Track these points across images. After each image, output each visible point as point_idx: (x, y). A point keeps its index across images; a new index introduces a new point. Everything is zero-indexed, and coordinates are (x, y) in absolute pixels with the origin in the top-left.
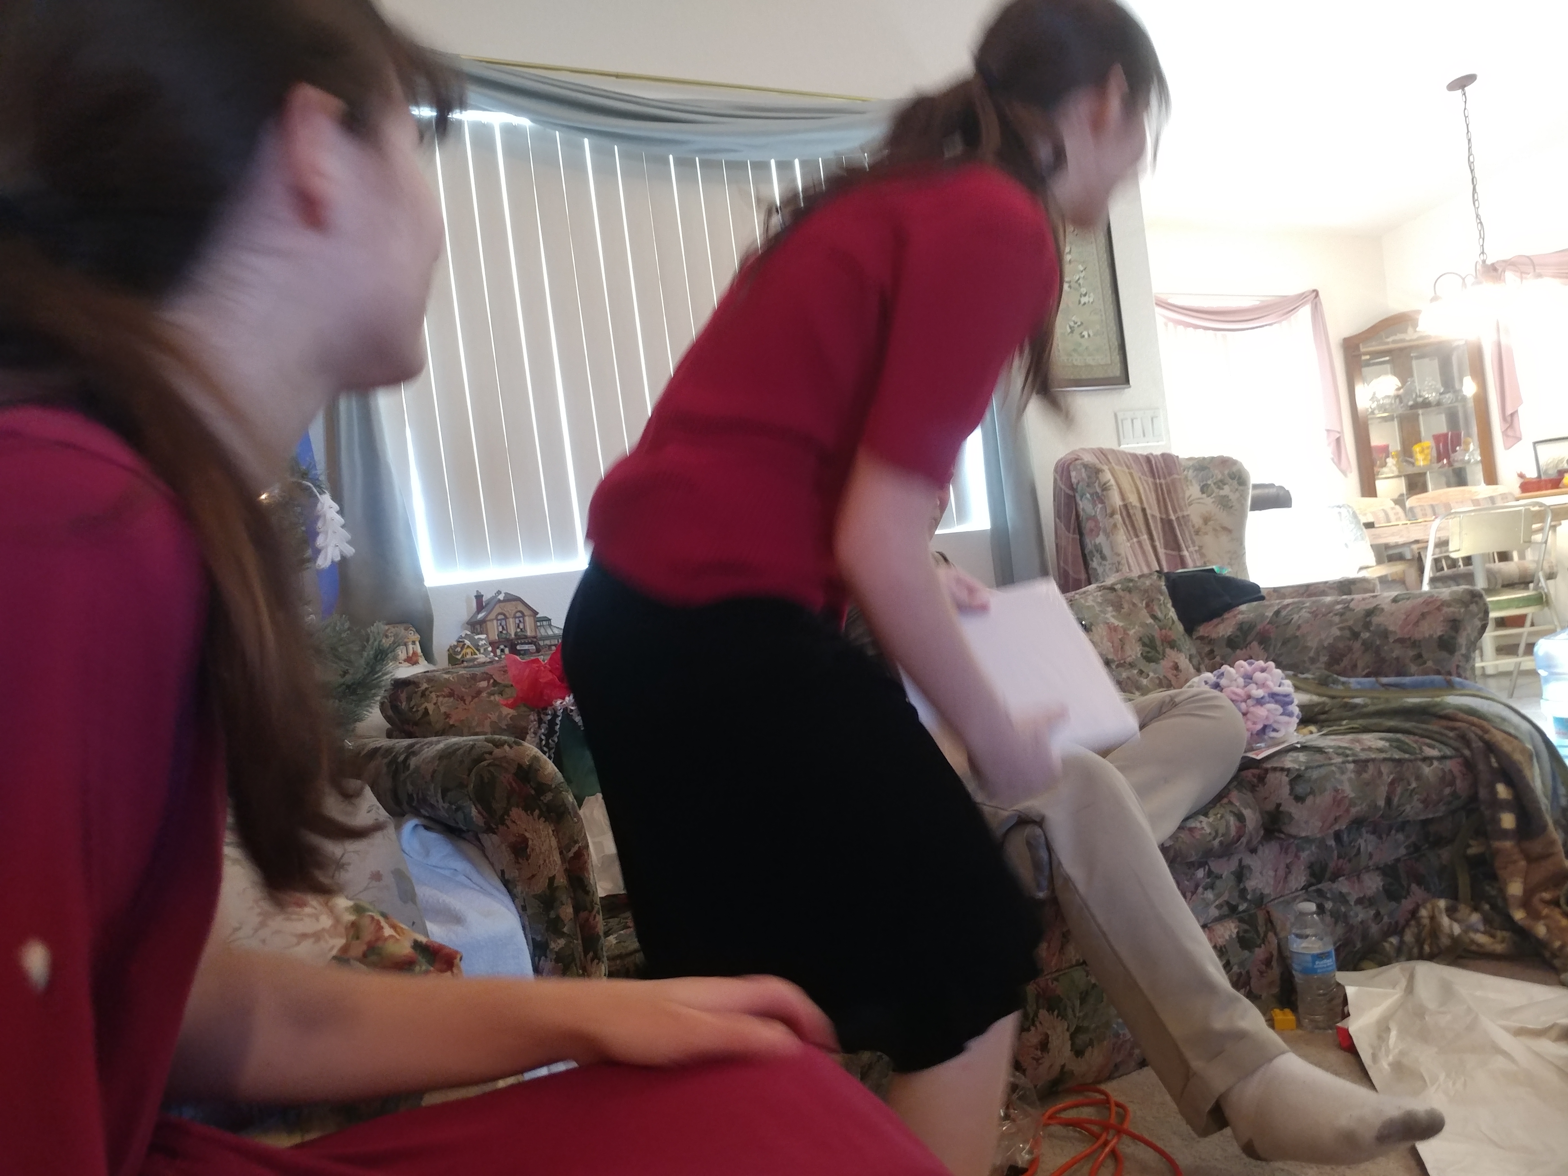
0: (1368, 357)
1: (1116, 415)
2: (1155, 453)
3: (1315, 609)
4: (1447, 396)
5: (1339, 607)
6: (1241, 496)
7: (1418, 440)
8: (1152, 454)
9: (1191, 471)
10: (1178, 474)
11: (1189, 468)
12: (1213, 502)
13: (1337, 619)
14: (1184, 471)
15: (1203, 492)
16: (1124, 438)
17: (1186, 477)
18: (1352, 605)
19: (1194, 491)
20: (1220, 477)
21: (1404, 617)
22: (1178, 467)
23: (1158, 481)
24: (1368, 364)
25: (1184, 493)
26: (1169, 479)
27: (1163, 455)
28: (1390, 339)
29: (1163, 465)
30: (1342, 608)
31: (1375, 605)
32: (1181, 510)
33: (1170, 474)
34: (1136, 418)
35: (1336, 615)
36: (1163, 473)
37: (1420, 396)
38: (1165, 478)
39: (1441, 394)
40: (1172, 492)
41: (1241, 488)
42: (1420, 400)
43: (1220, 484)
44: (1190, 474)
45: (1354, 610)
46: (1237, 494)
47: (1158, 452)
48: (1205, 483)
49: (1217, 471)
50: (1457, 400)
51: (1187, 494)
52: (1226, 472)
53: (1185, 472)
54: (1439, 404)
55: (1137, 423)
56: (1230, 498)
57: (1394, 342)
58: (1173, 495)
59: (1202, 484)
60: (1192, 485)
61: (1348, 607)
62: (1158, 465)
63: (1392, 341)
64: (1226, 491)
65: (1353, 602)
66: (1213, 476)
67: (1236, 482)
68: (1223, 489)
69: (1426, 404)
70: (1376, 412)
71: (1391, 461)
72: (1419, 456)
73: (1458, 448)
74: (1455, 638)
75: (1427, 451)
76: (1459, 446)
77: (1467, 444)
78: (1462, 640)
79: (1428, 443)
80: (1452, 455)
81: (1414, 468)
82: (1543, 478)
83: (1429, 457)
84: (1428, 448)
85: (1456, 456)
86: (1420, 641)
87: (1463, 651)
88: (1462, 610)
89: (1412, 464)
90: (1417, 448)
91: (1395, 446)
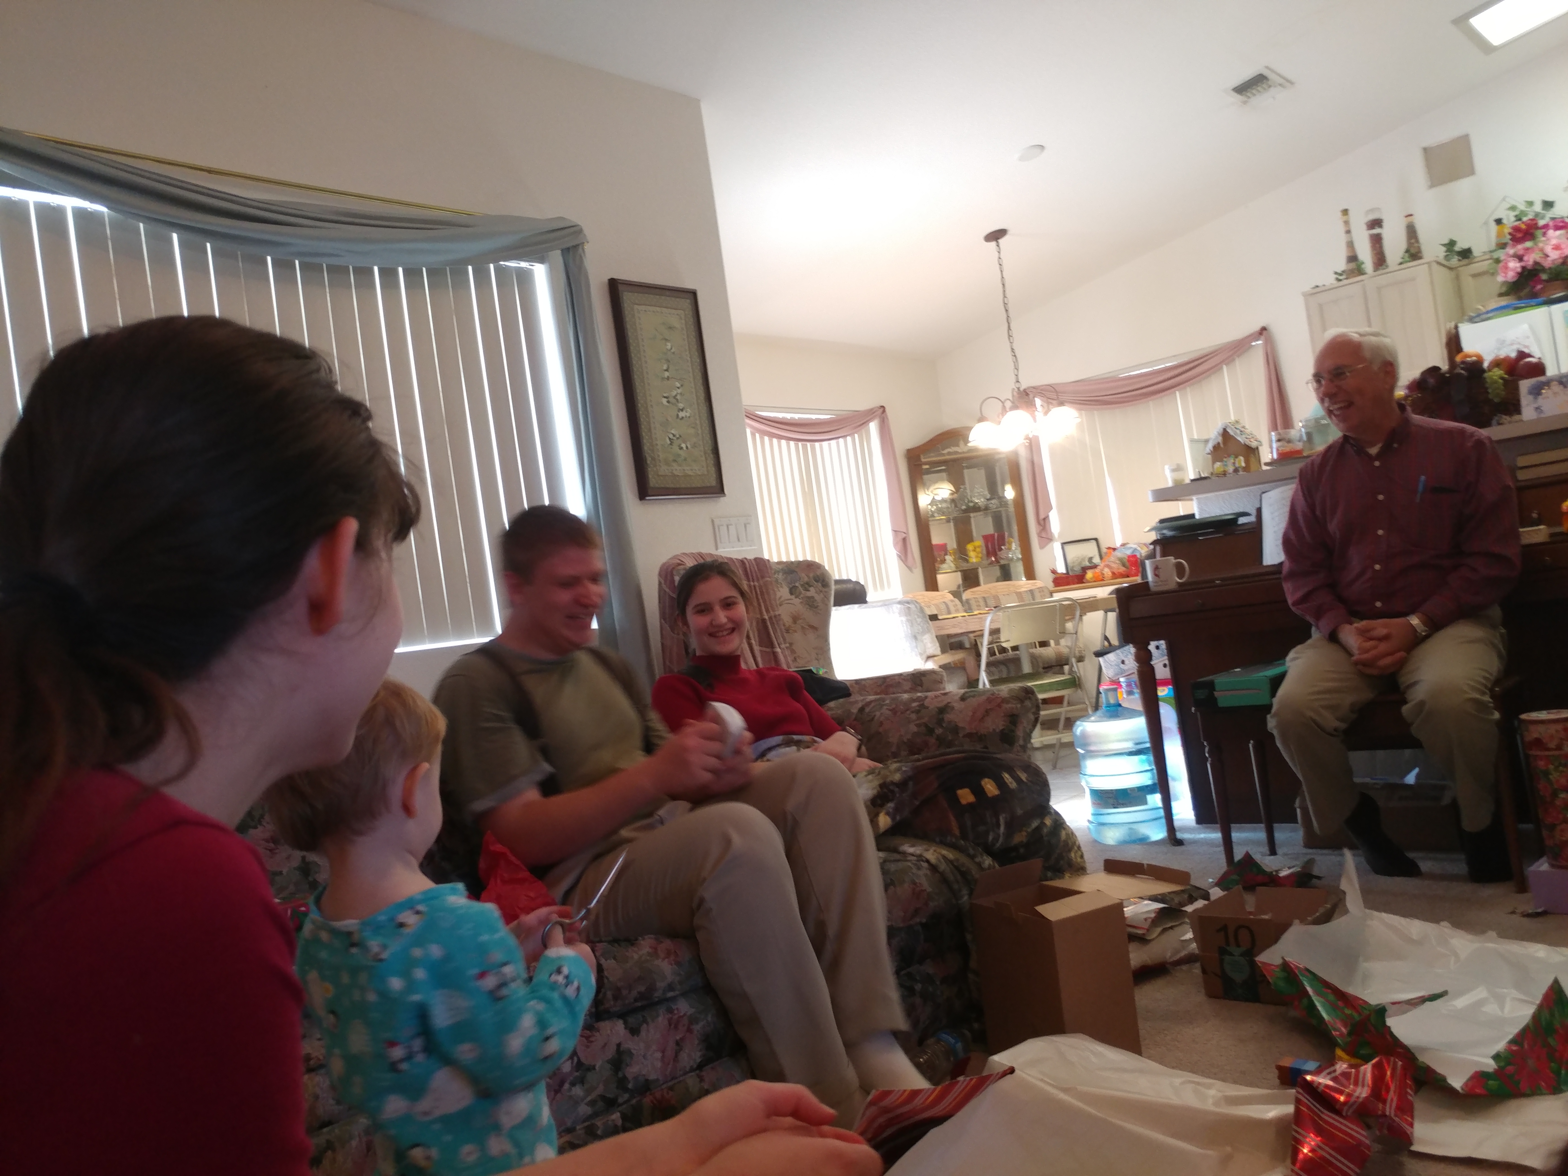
0: (927, 467)
1: (713, 521)
2: (749, 557)
3: (894, 706)
4: (993, 501)
5: (915, 704)
6: (825, 597)
7: (971, 540)
8: (746, 559)
9: (781, 574)
10: (770, 577)
11: (778, 572)
12: (801, 602)
13: (914, 716)
14: (775, 573)
15: (791, 594)
16: (721, 542)
17: (777, 581)
18: (926, 703)
19: (783, 592)
20: (806, 579)
21: (970, 714)
22: (769, 570)
23: (752, 583)
24: (928, 472)
25: (776, 595)
26: (761, 582)
27: (756, 559)
28: (945, 451)
29: (756, 569)
30: (918, 706)
31: (945, 702)
32: (774, 611)
33: (763, 577)
34: (731, 525)
35: (913, 712)
36: (757, 576)
37: (972, 502)
38: (758, 580)
39: (988, 500)
40: (765, 593)
41: (826, 590)
42: (971, 504)
43: (807, 586)
44: (780, 576)
45: (927, 708)
46: (822, 595)
47: (751, 557)
48: (793, 585)
49: (803, 575)
50: (1001, 506)
51: (779, 594)
52: (811, 575)
53: (776, 576)
54: (987, 508)
55: (732, 529)
56: (816, 598)
57: (949, 453)
58: (766, 596)
59: (791, 586)
60: (782, 587)
61: (923, 704)
62: (752, 568)
63: (948, 452)
64: (812, 592)
65: (927, 700)
66: (800, 579)
67: (820, 585)
68: (809, 591)
69: (976, 509)
70: (936, 515)
71: (949, 558)
72: (972, 554)
73: (1003, 547)
74: (1013, 731)
75: (978, 550)
76: (1004, 545)
77: (1010, 544)
78: (1020, 733)
79: (979, 542)
80: (998, 553)
81: (968, 564)
82: (1071, 573)
83: (980, 555)
84: (979, 547)
85: (1002, 554)
86: (985, 735)
87: (1021, 742)
88: (1019, 706)
89: (967, 561)
90: (970, 547)
91: (952, 545)
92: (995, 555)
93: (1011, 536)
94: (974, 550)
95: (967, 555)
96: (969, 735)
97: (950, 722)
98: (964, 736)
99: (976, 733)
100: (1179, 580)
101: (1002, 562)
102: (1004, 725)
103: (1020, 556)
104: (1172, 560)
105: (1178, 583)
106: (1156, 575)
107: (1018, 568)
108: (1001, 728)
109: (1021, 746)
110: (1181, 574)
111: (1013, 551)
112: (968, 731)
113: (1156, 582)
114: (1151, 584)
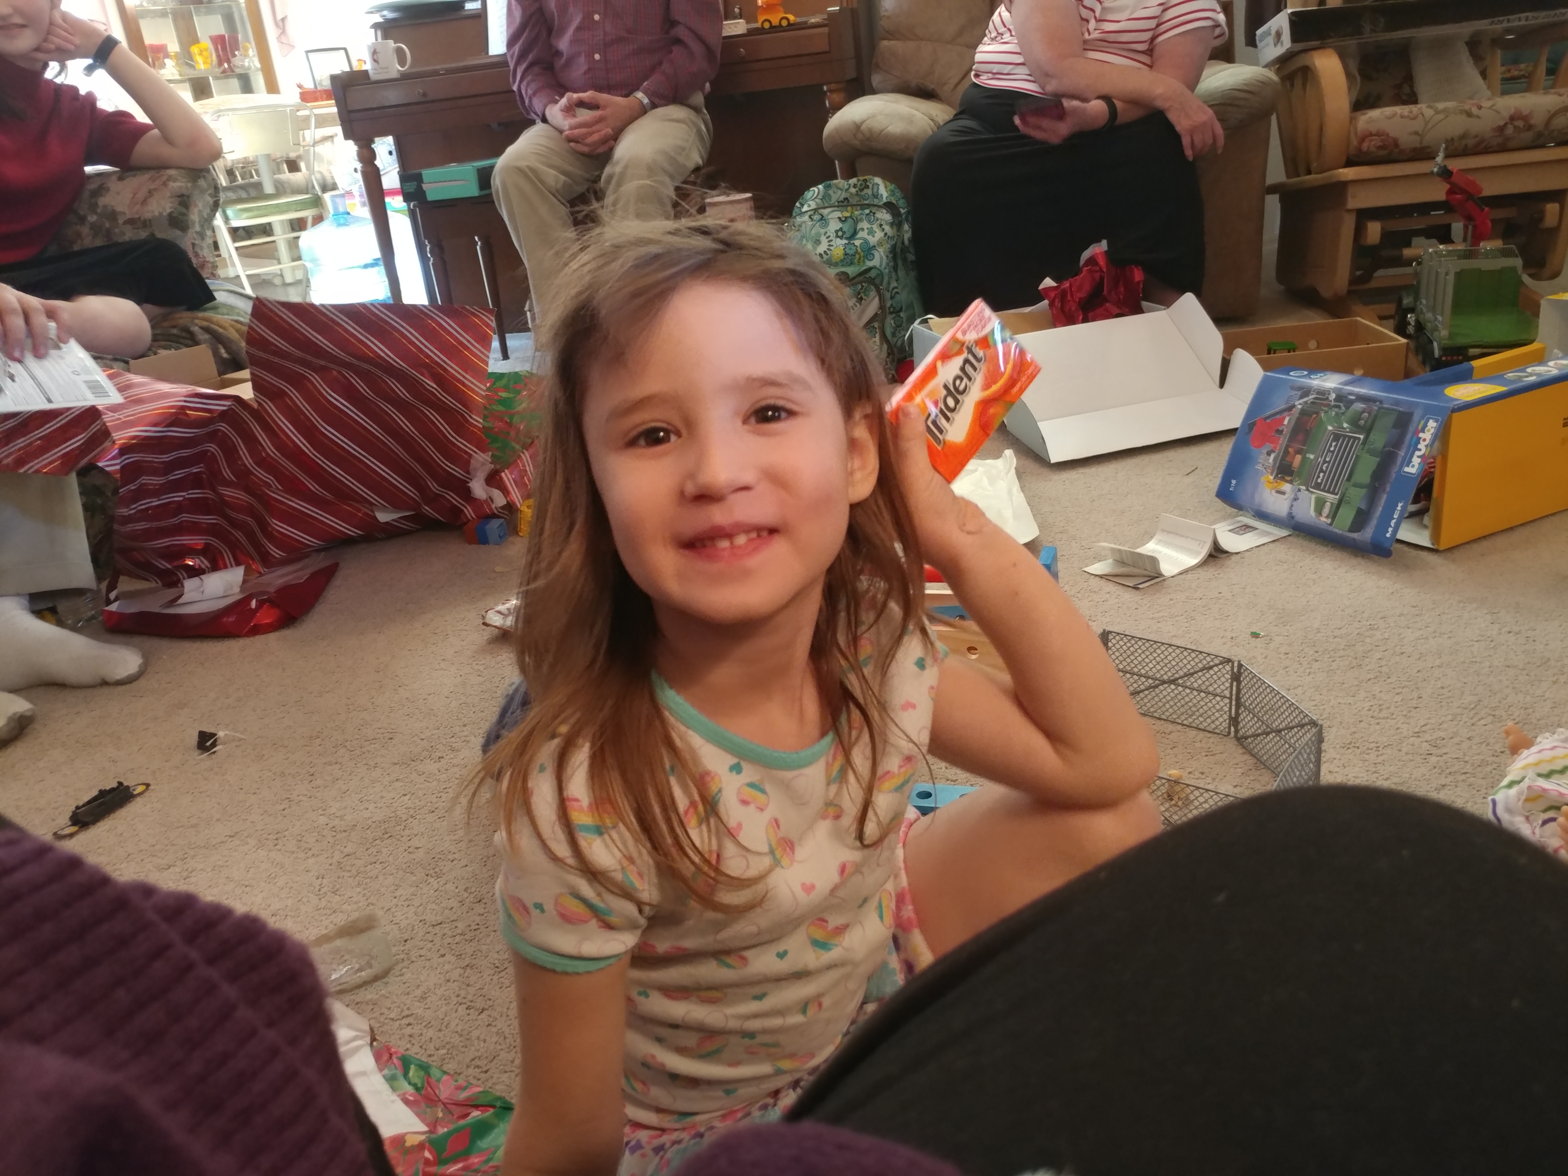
7: (196, 41)
21: (131, 195)
31: (99, 184)
71: (169, 63)
72: (199, 59)
73: (236, 53)
74: (184, 214)
75: (205, 53)
76: (238, 50)
77: (246, 50)
78: (194, 216)
79: (206, 43)
80: (232, 60)
81: (195, 72)
82: (319, 88)
83: (209, 61)
84: (206, 50)
85: (236, 61)
86: (150, 220)
87: (197, 228)
88: (190, 185)
89: (192, 67)
90: (195, 49)
91: (174, 47)
92: (229, 62)
93: (248, 41)
94: (201, 54)
95: (191, 59)
96: (131, 222)
97: (105, 207)
98: (125, 223)
99: (140, 218)
100: (400, 68)
101: (238, 71)
102: (171, 207)
103: (258, 65)
104: (391, 43)
105: (399, 71)
106: (375, 61)
107: (258, 81)
108: (169, 211)
109: (196, 232)
110: (402, 61)
111: (250, 60)
112: (128, 216)
113: (375, 69)
114: (371, 73)
